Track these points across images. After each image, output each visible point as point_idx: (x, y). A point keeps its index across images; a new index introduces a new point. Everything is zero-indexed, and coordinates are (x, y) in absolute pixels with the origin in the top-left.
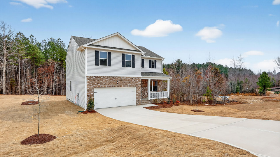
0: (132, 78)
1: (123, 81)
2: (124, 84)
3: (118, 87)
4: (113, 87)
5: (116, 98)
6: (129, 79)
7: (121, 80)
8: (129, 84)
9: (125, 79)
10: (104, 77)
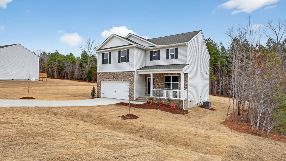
0: (125, 73)
1: (118, 76)
2: (119, 78)
3: (115, 81)
4: (111, 81)
5: (115, 91)
6: (123, 73)
7: (117, 75)
8: (123, 79)
9: (120, 74)
10: (106, 73)
